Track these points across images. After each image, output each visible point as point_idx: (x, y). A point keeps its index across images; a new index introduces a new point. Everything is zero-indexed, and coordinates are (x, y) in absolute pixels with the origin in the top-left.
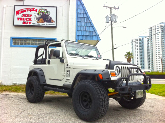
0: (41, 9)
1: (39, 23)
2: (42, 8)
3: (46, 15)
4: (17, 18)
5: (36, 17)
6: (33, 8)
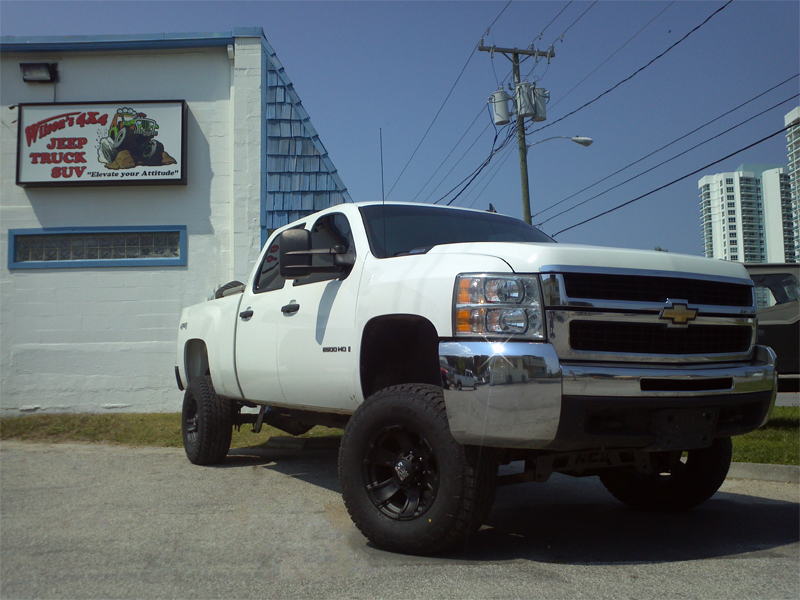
0: (120, 111)
1: (116, 172)
2: (125, 110)
3: (141, 136)
4: (32, 155)
5: (103, 146)
6: (89, 113)
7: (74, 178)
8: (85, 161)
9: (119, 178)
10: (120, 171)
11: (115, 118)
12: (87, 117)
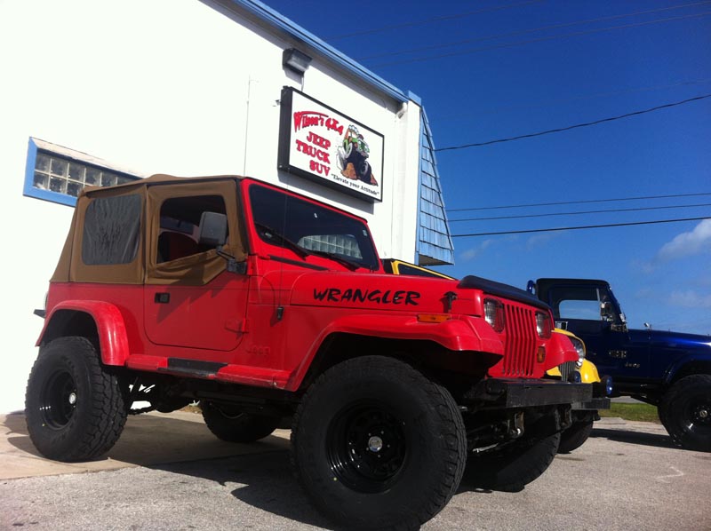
0: (351, 127)
1: (347, 179)
2: (353, 128)
3: (359, 154)
4: (298, 142)
5: (339, 154)
6: (334, 120)
7: (323, 175)
8: (329, 163)
9: (348, 186)
10: (349, 180)
11: (347, 133)
12: (332, 123)
